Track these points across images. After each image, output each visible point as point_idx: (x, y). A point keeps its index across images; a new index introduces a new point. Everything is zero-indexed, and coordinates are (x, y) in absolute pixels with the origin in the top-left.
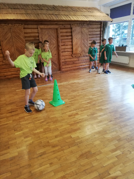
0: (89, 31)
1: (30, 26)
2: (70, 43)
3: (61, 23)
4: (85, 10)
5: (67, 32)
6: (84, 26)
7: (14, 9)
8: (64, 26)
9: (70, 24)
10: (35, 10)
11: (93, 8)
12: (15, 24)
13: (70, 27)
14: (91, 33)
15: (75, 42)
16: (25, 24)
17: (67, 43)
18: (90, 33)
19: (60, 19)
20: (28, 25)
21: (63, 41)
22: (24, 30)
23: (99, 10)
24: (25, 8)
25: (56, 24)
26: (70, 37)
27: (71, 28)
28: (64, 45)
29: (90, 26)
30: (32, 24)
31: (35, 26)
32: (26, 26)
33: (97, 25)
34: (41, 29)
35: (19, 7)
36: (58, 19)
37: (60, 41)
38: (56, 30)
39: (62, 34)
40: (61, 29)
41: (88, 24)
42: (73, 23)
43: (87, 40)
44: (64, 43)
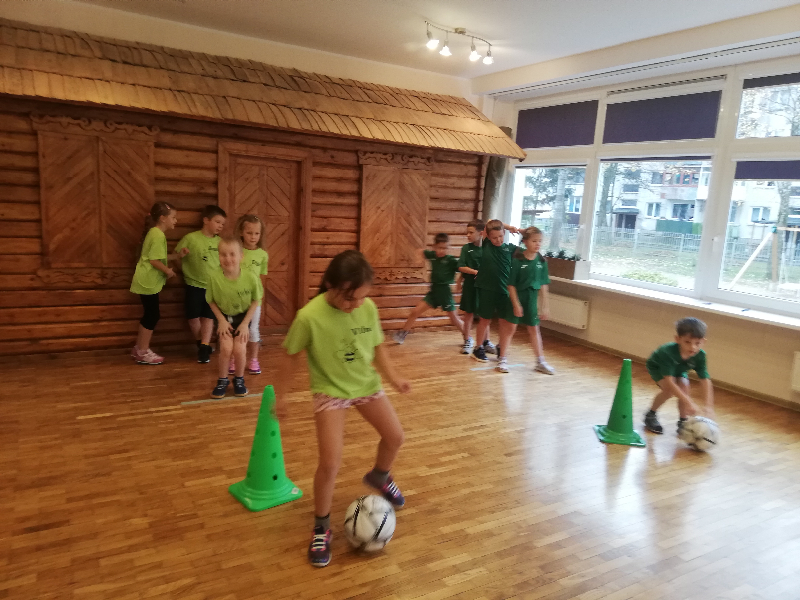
0: (433, 183)
1: (184, 140)
2: (351, 224)
3: (318, 142)
4: (419, 104)
5: (339, 180)
6: (411, 165)
7: (125, 63)
8: (332, 157)
9: (356, 152)
10: (215, 78)
11: (453, 101)
12: (120, 123)
13: (356, 164)
14: (441, 193)
15: (370, 223)
16: (164, 130)
17: (335, 223)
18: (434, 193)
19: (316, 128)
20: (175, 132)
21: (320, 213)
22: (158, 150)
23: (477, 111)
24: (172, 66)
25: (298, 145)
26: (353, 200)
27: (359, 168)
28: (324, 230)
29: (436, 165)
30: (193, 133)
31: (207, 143)
32: (167, 138)
33: (465, 164)
34: (231, 155)
35: (147, 58)
36: (306, 126)
37: (309, 213)
38: (294, 165)
39: (317, 185)
40: (315, 164)
41: (429, 159)
42: (369, 149)
43: (422, 220)
44: (324, 223)
